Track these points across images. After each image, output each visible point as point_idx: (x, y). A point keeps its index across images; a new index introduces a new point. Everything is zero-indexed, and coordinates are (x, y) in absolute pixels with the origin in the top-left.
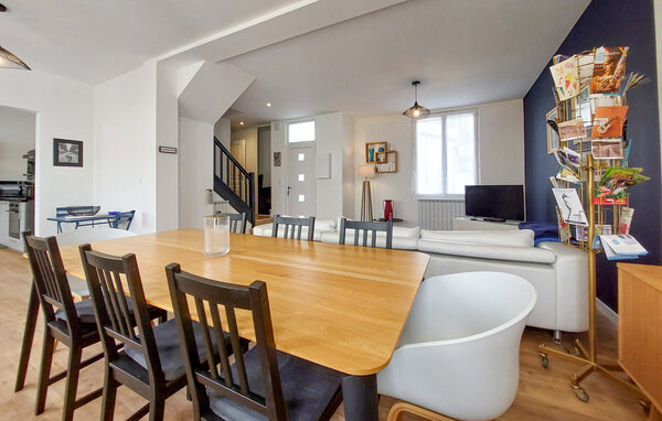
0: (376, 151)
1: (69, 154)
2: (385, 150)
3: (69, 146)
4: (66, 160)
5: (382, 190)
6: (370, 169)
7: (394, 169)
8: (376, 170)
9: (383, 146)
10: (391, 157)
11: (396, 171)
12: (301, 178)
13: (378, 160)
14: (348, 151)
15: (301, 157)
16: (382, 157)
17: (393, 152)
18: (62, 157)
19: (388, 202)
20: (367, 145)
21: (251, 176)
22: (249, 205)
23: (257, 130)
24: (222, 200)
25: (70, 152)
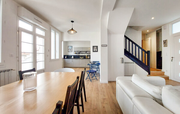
3: (95, 47)
4: (95, 51)
21: (148, 53)
22: (147, 64)
23: (156, 32)
24: (133, 62)
25: (95, 49)
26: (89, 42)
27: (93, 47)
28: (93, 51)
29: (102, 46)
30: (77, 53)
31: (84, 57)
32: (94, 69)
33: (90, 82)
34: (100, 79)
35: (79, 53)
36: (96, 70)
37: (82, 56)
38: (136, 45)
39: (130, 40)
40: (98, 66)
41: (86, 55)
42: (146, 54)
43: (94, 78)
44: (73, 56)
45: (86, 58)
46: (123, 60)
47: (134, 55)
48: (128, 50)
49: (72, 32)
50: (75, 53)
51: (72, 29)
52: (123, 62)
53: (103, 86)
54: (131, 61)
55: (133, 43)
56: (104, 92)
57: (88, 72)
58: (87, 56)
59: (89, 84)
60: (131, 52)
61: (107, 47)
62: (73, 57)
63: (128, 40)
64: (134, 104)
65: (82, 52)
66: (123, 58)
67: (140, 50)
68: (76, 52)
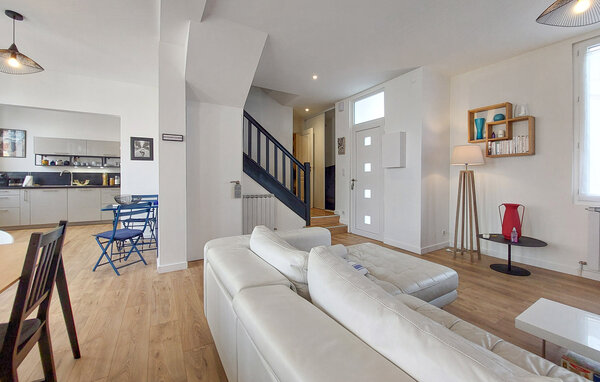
0: (490, 119)
1: (142, 149)
2: (509, 118)
3: (142, 143)
4: (140, 155)
5: (498, 187)
6: (476, 151)
7: (526, 148)
8: (489, 153)
9: (503, 111)
10: (522, 129)
11: (533, 152)
12: (368, 167)
13: (492, 135)
14: (435, 126)
15: (368, 141)
16: (500, 131)
17: (525, 119)
18: (137, 153)
19: (512, 209)
20: (471, 114)
21: (306, 167)
22: (303, 199)
23: (324, 115)
24: (267, 193)
25: (143, 148)
26: (114, 122)
27: (133, 140)
28: (133, 158)
29: (164, 137)
30: (53, 163)
31: (96, 181)
32: (135, 224)
33: (111, 278)
34: (158, 260)
35: (67, 164)
36: (142, 228)
37: (79, 177)
38: (278, 145)
39: (261, 129)
40: (148, 211)
41: (104, 171)
42: (302, 172)
43: (134, 257)
44: (32, 174)
45: (104, 183)
46: (240, 188)
47: (272, 172)
48: (254, 158)
49: (13, 63)
50: (46, 164)
51: (14, 51)
52: (237, 195)
53: (168, 281)
54: (264, 191)
55: (269, 137)
56: (167, 301)
57: (102, 240)
58: (110, 176)
59: (108, 284)
60: (263, 165)
61: (184, 143)
62: (28, 181)
63: (254, 129)
64: (238, 317)
65: (85, 161)
66: (238, 183)
67: (288, 160)
68: (50, 159)
